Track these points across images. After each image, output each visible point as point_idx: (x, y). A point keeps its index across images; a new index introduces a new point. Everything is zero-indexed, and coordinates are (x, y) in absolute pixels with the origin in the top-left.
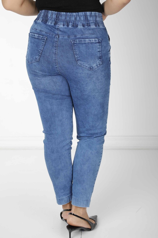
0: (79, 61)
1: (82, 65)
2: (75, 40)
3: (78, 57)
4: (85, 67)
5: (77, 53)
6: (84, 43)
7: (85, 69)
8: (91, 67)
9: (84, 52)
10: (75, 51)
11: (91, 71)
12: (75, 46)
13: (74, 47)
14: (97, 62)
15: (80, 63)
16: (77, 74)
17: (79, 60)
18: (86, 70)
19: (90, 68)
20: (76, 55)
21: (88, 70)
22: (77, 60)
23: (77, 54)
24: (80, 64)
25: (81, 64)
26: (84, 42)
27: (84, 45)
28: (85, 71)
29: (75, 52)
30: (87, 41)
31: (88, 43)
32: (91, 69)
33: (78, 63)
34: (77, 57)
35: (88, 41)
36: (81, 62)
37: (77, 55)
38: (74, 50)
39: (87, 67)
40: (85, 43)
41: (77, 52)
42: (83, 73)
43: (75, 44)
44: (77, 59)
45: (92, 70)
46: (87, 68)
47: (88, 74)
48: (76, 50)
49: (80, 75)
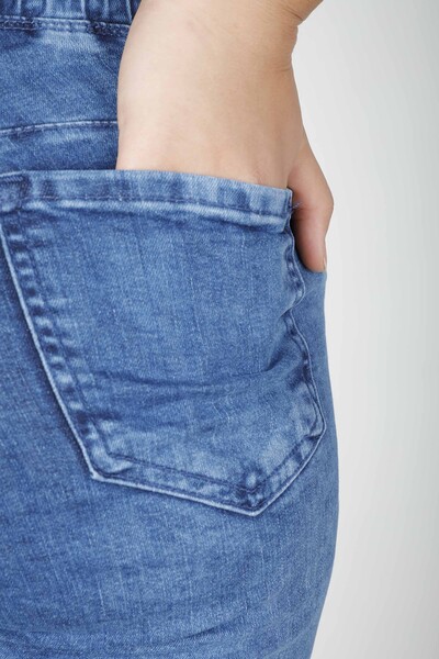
0: (107, 426)
1: (149, 473)
2: (36, 178)
3: (83, 379)
4: (183, 484)
5: (63, 334)
6: (156, 218)
7: (188, 510)
8: (252, 480)
9: (162, 322)
10: (36, 312)
11: (251, 527)
12: (39, 244)
13: (23, 264)
14: (295, 413)
15: (117, 443)
16: (79, 588)
17: (107, 416)
18: (201, 518)
19: (242, 491)
20: (56, 359)
21: (223, 519)
22: (82, 418)
23: (68, 342)
24: (118, 456)
25: (129, 458)
26: (168, 206)
27: (164, 242)
28: (187, 536)
29: (44, 322)
30: (203, 202)
31: (212, 219)
32: (247, 505)
33: (98, 452)
34: (66, 379)
35: (213, 198)
36: (132, 435)
37: (70, 353)
38: (30, 293)
39: (201, 479)
40: (180, 225)
41: (65, 323)
42: (162, 564)
43: (30, 223)
44: (77, 406)
45: (261, 503)
46: (212, 497)
47: (215, 560)
48: (58, 302)
49: (122, 591)
